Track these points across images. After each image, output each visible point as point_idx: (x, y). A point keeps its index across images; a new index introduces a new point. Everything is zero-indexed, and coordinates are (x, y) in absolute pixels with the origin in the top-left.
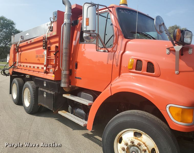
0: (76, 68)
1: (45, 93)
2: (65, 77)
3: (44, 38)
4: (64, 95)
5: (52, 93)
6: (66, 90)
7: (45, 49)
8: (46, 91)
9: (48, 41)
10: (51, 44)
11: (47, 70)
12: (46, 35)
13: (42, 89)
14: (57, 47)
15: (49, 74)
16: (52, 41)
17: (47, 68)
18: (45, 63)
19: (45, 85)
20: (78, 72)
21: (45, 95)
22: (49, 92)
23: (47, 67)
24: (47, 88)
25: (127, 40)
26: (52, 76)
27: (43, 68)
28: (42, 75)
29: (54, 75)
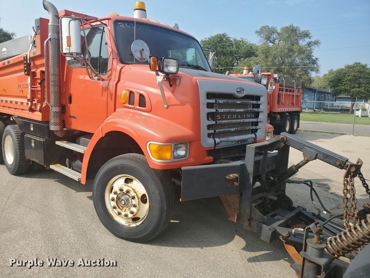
0: (70, 103)
1: (33, 141)
2: (55, 117)
3: (25, 58)
4: (58, 143)
5: (42, 140)
6: (59, 135)
7: (28, 74)
8: (35, 138)
9: (32, 63)
10: (37, 67)
11: (33, 107)
12: (29, 53)
13: (29, 136)
14: (42, 72)
15: (36, 113)
16: (38, 62)
17: (32, 104)
18: (29, 97)
19: (32, 129)
20: (73, 109)
21: (33, 145)
22: (38, 139)
23: (32, 102)
24: (34, 133)
25: (123, 65)
26: (39, 115)
27: (28, 104)
28: (27, 114)
29: (40, 114)
